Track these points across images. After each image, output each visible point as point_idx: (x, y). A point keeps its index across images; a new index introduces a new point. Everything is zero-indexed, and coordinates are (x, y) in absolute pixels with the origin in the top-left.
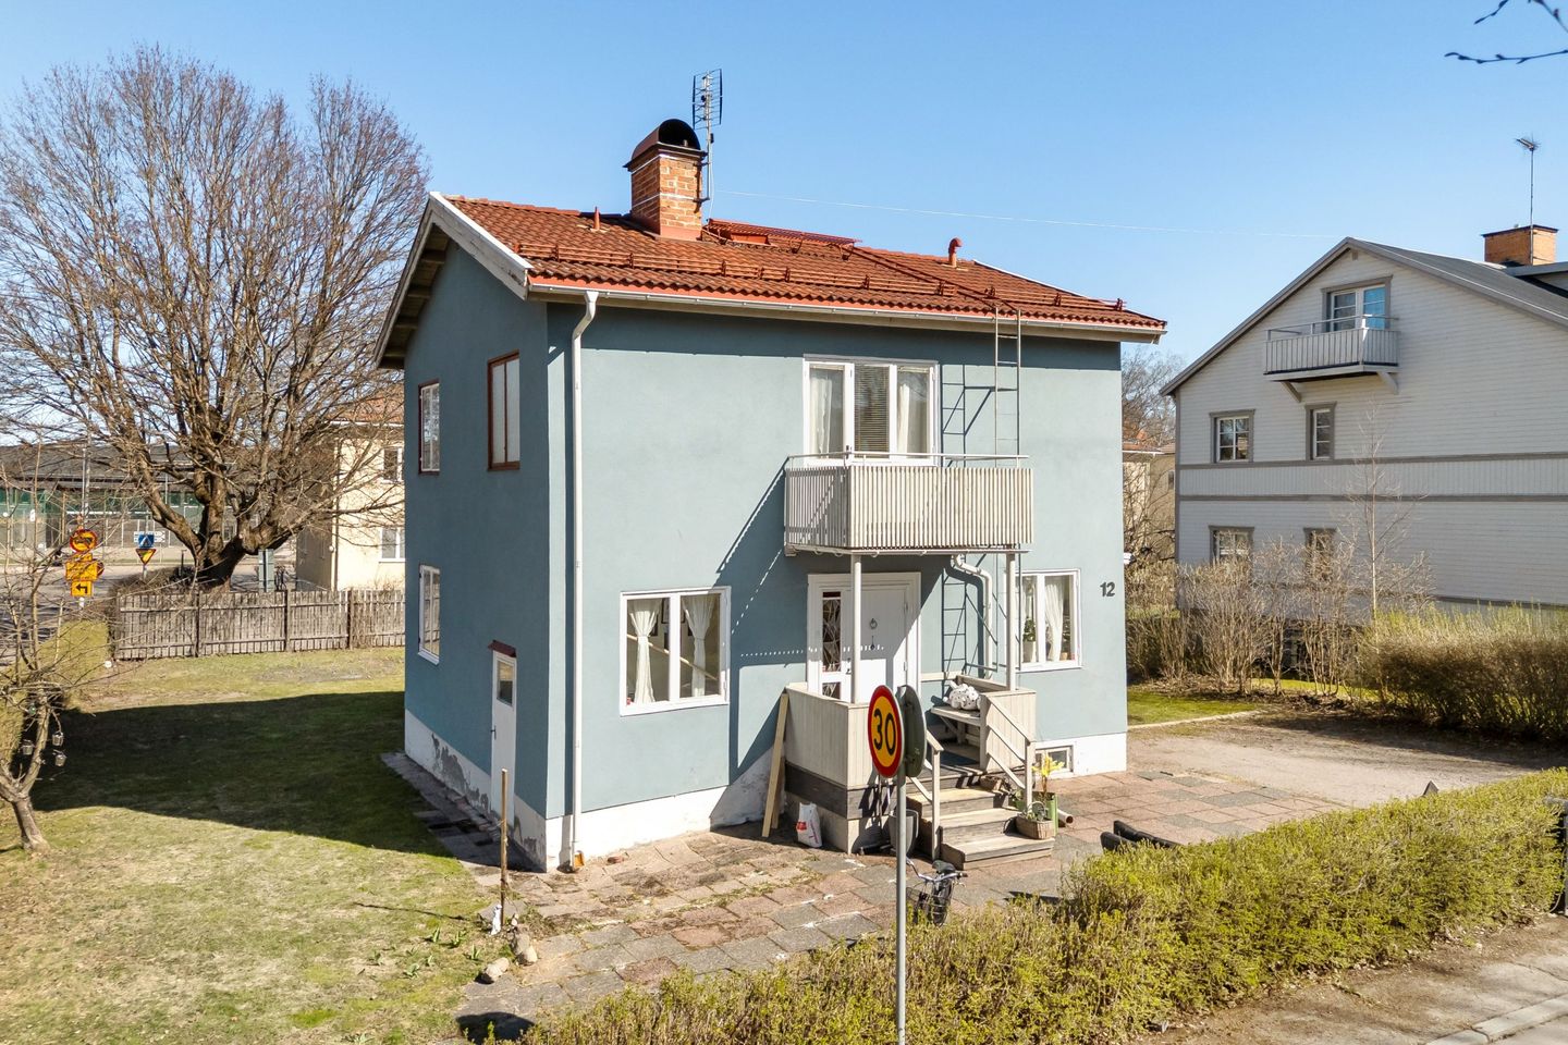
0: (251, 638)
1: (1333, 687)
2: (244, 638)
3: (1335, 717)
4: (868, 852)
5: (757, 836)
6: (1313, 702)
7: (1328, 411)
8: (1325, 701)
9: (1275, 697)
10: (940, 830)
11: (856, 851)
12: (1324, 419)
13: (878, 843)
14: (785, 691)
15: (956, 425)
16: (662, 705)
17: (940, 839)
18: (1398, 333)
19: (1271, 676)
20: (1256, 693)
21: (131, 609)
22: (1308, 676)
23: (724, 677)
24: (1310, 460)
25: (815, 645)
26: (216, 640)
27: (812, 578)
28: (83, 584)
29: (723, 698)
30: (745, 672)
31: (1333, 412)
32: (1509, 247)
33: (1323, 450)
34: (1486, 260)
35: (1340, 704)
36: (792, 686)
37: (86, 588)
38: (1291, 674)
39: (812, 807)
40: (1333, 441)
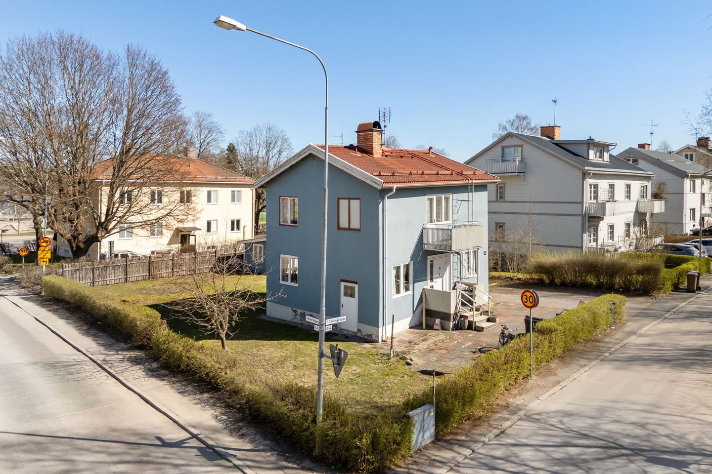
0: (113, 278)
1: (516, 274)
2: (111, 278)
3: (520, 283)
4: (456, 329)
5: (422, 329)
6: (511, 279)
7: (503, 185)
8: (515, 278)
9: (499, 278)
10: (475, 322)
11: (452, 330)
12: (501, 188)
13: (458, 327)
14: (423, 289)
15: (455, 211)
16: (399, 295)
17: (475, 324)
18: (525, 163)
19: (497, 271)
20: (493, 277)
21: (68, 269)
22: (507, 270)
23: (411, 286)
24: (497, 201)
25: (429, 277)
26: (100, 280)
27: (428, 257)
28: (45, 260)
29: (410, 292)
30: (416, 284)
31: (504, 186)
32: (548, 131)
33: (501, 197)
34: (541, 136)
35: (519, 279)
36: (425, 287)
37: (46, 261)
38: (503, 271)
39: (439, 319)
40: (504, 195)
